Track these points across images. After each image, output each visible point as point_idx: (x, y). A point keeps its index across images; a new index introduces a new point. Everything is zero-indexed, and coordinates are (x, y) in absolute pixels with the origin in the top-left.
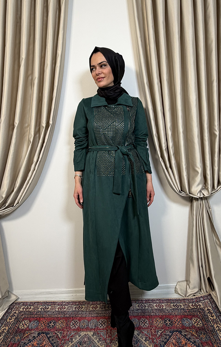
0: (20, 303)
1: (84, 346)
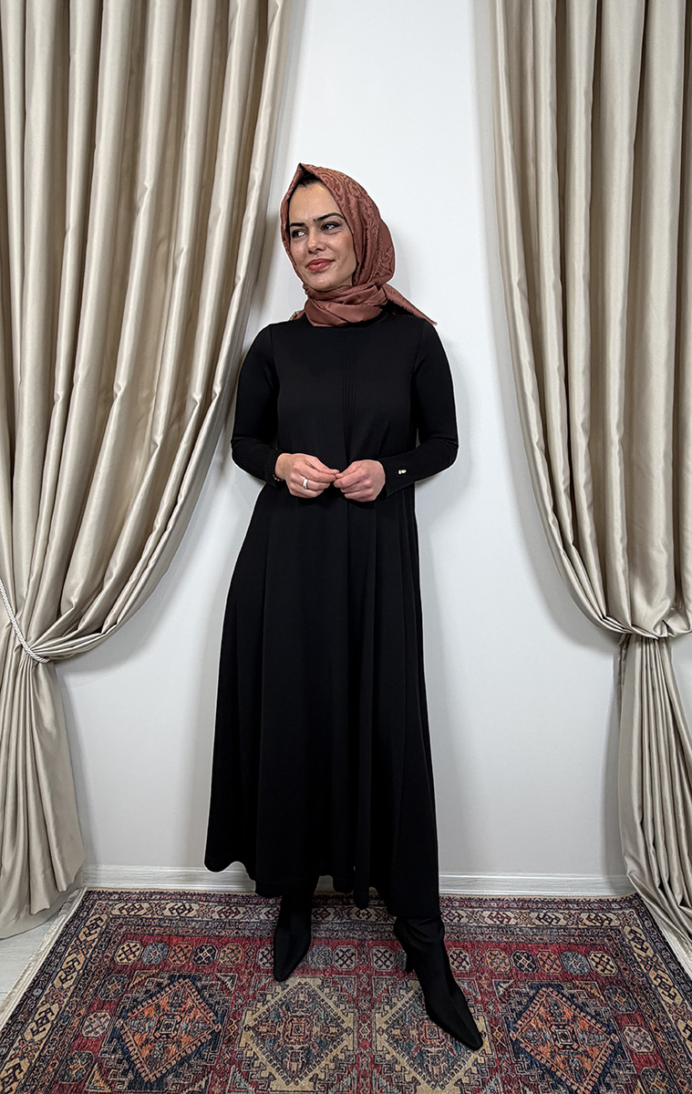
0: (111, 894)
1: (297, 1014)
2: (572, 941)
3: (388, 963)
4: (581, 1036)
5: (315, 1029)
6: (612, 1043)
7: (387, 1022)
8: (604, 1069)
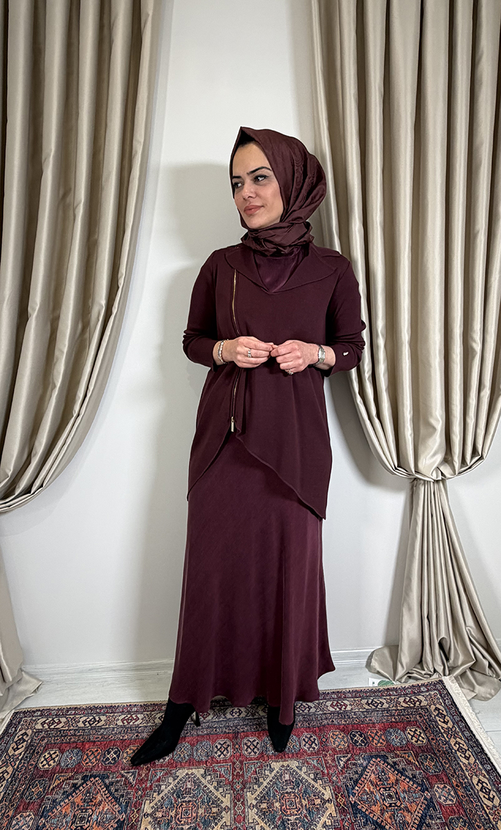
0: (34, 712)
1: (186, 799)
2: (393, 720)
3: (256, 750)
4: (402, 795)
5: (201, 811)
6: (425, 799)
7: (256, 799)
8: (421, 821)
